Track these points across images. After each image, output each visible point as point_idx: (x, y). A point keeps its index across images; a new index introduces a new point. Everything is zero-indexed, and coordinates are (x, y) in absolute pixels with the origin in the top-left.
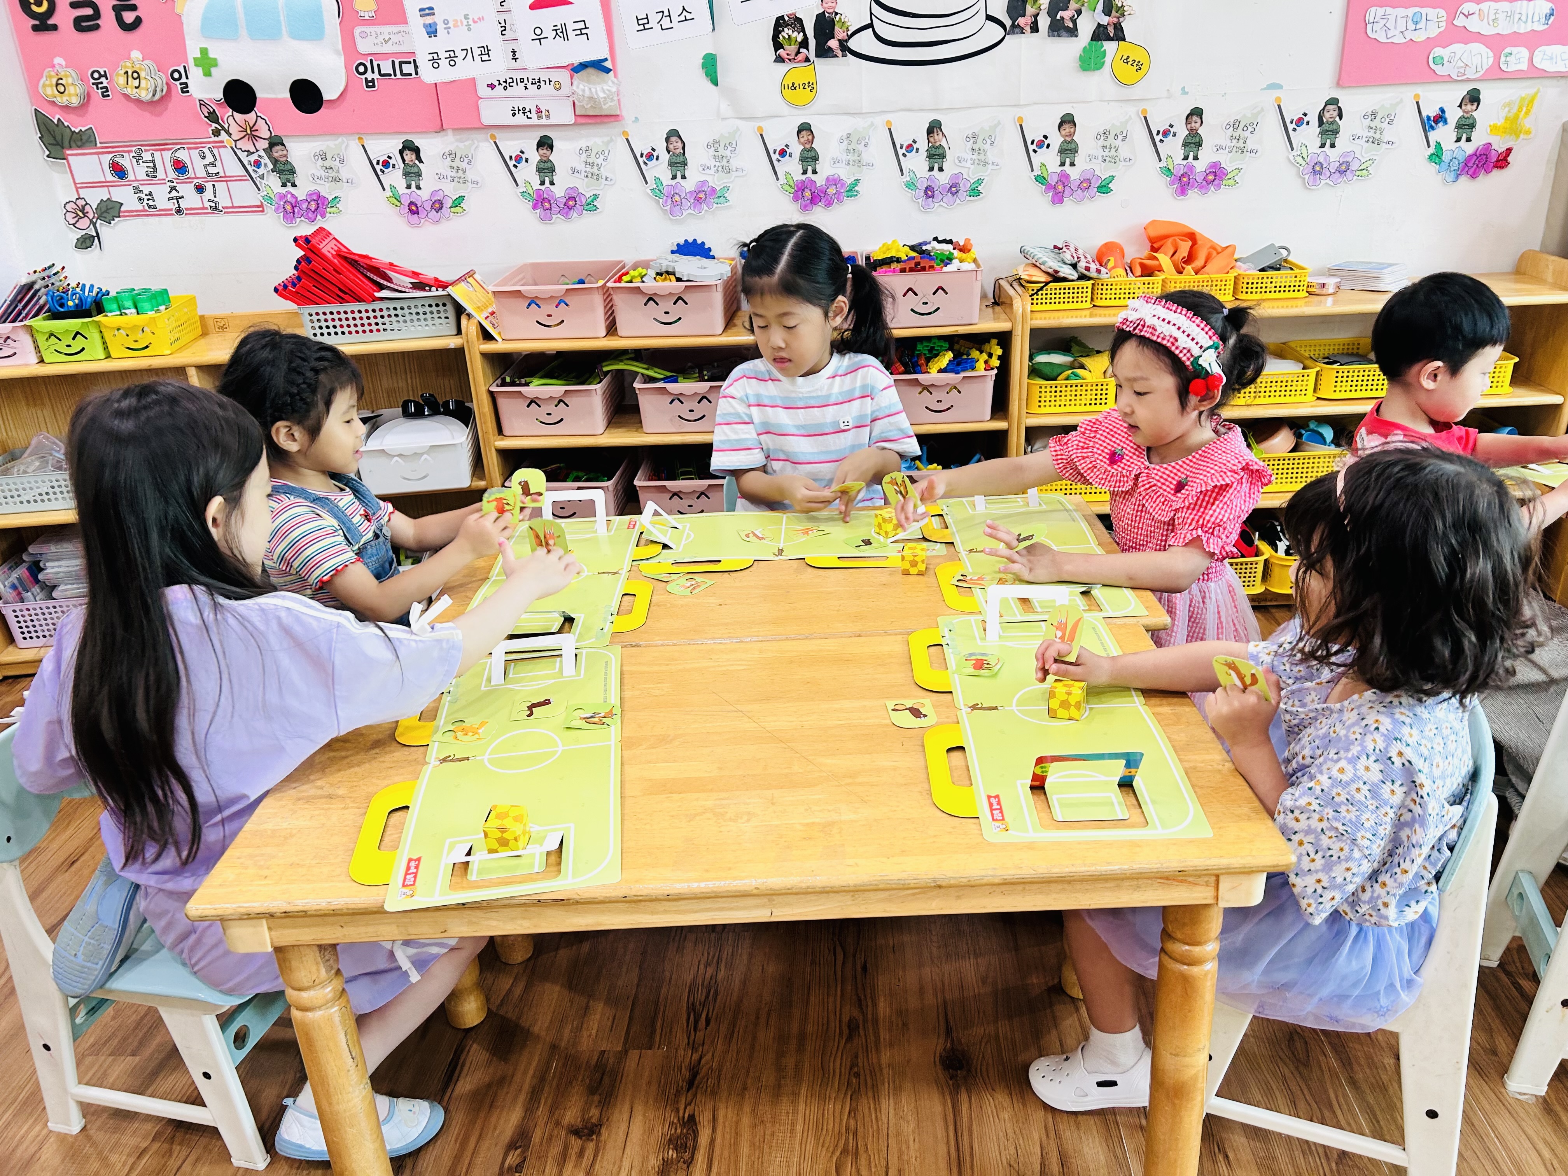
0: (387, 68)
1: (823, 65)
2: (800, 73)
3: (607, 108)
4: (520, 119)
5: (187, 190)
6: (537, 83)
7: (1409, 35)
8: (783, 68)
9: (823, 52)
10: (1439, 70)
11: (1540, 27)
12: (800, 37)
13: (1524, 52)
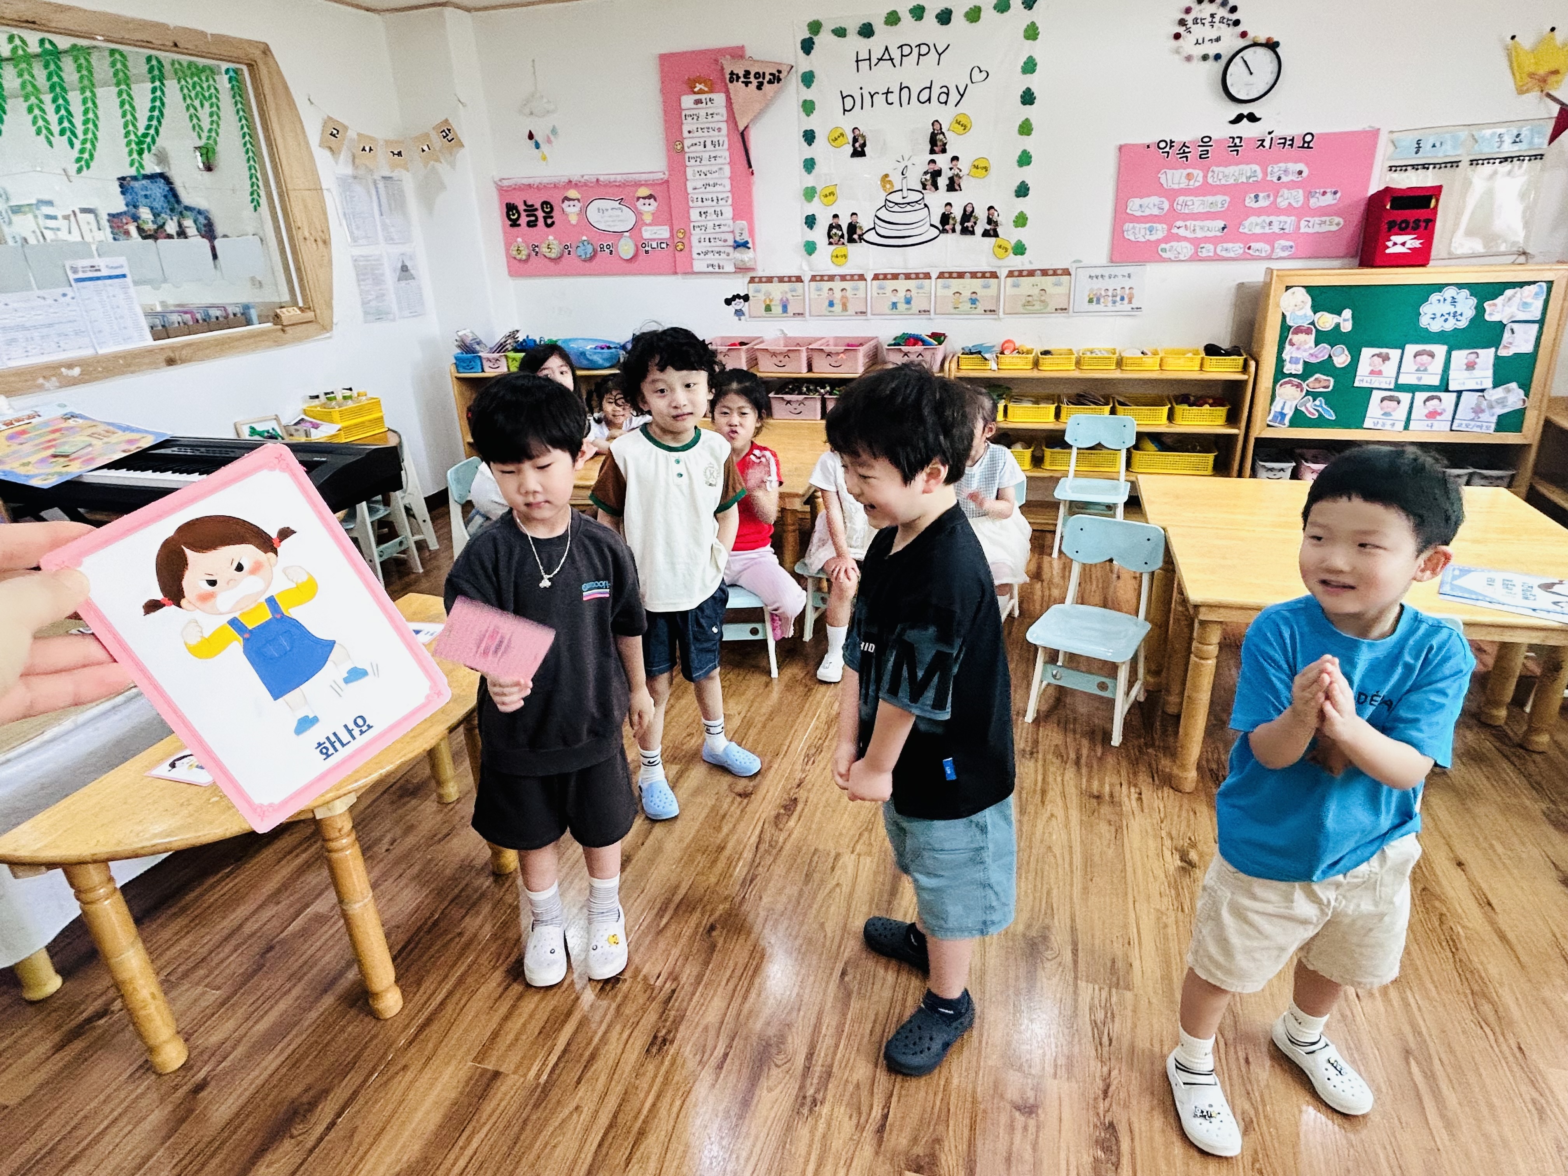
0: (654, 245)
1: (851, 247)
2: (839, 249)
3: (748, 265)
4: (711, 269)
6: (719, 253)
7: (1148, 237)
8: (833, 247)
9: (851, 240)
10: (1164, 255)
11: (1219, 234)
12: (840, 233)
13: (1210, 247)
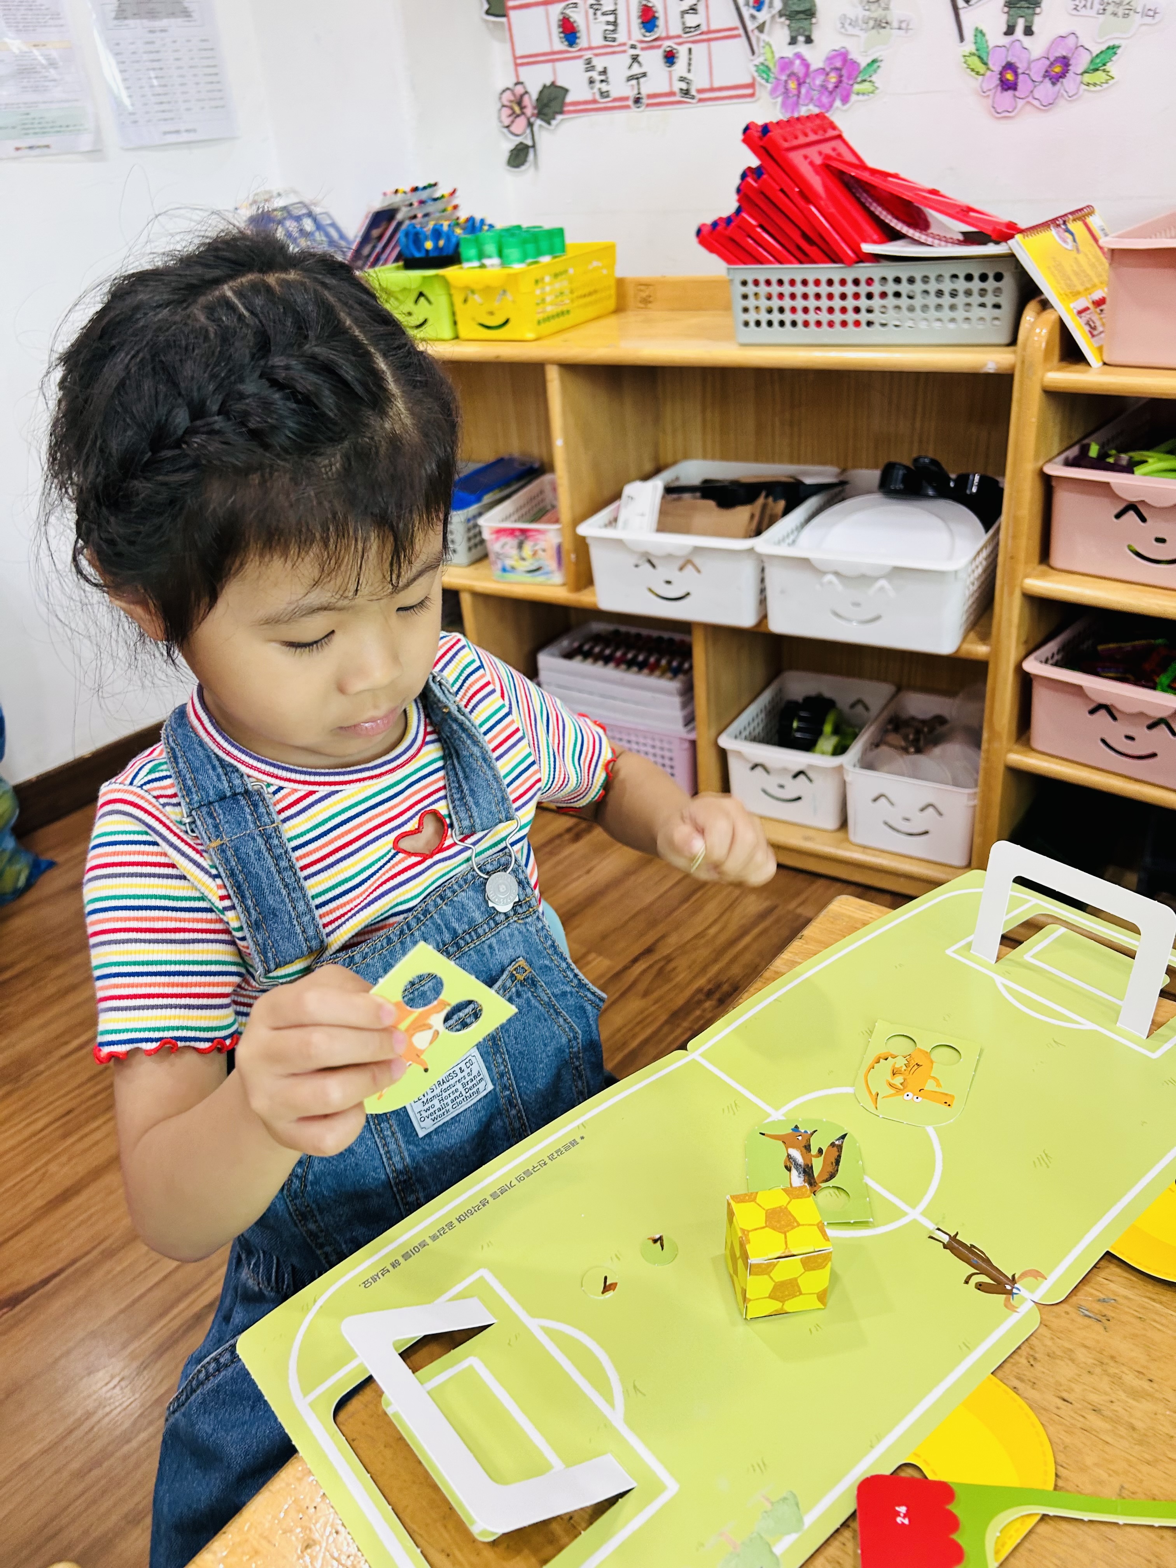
5: (652, 60)
